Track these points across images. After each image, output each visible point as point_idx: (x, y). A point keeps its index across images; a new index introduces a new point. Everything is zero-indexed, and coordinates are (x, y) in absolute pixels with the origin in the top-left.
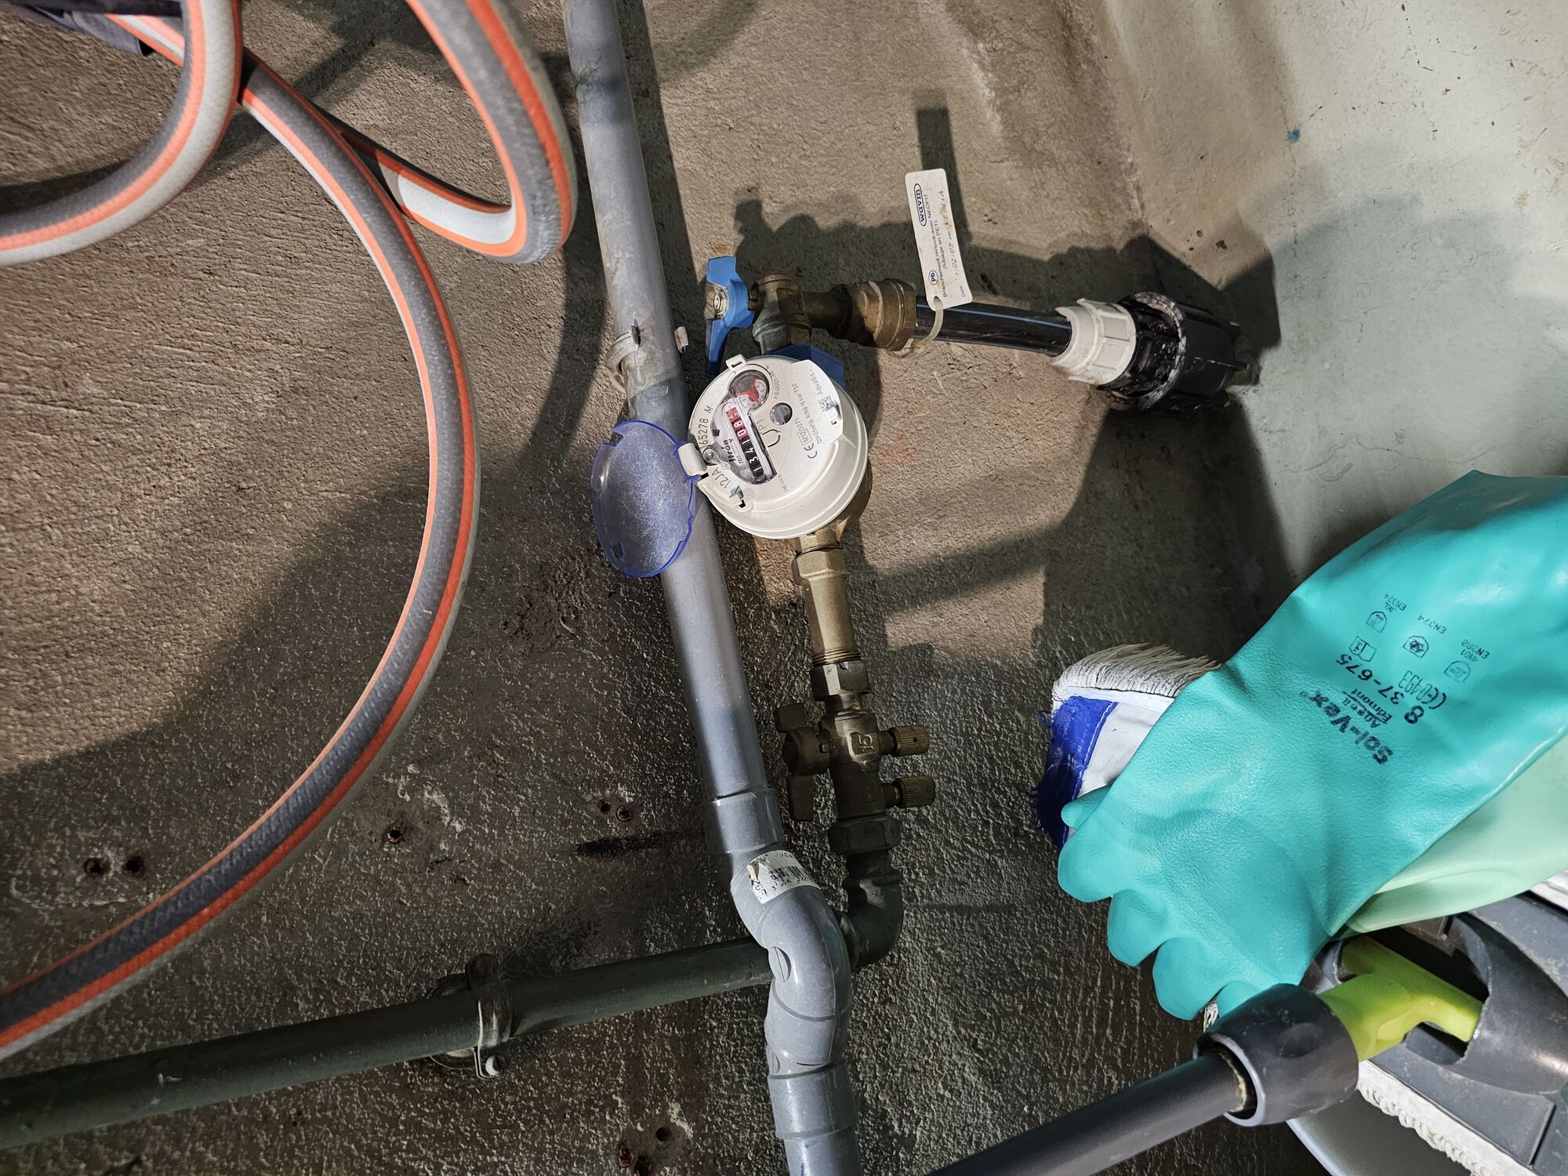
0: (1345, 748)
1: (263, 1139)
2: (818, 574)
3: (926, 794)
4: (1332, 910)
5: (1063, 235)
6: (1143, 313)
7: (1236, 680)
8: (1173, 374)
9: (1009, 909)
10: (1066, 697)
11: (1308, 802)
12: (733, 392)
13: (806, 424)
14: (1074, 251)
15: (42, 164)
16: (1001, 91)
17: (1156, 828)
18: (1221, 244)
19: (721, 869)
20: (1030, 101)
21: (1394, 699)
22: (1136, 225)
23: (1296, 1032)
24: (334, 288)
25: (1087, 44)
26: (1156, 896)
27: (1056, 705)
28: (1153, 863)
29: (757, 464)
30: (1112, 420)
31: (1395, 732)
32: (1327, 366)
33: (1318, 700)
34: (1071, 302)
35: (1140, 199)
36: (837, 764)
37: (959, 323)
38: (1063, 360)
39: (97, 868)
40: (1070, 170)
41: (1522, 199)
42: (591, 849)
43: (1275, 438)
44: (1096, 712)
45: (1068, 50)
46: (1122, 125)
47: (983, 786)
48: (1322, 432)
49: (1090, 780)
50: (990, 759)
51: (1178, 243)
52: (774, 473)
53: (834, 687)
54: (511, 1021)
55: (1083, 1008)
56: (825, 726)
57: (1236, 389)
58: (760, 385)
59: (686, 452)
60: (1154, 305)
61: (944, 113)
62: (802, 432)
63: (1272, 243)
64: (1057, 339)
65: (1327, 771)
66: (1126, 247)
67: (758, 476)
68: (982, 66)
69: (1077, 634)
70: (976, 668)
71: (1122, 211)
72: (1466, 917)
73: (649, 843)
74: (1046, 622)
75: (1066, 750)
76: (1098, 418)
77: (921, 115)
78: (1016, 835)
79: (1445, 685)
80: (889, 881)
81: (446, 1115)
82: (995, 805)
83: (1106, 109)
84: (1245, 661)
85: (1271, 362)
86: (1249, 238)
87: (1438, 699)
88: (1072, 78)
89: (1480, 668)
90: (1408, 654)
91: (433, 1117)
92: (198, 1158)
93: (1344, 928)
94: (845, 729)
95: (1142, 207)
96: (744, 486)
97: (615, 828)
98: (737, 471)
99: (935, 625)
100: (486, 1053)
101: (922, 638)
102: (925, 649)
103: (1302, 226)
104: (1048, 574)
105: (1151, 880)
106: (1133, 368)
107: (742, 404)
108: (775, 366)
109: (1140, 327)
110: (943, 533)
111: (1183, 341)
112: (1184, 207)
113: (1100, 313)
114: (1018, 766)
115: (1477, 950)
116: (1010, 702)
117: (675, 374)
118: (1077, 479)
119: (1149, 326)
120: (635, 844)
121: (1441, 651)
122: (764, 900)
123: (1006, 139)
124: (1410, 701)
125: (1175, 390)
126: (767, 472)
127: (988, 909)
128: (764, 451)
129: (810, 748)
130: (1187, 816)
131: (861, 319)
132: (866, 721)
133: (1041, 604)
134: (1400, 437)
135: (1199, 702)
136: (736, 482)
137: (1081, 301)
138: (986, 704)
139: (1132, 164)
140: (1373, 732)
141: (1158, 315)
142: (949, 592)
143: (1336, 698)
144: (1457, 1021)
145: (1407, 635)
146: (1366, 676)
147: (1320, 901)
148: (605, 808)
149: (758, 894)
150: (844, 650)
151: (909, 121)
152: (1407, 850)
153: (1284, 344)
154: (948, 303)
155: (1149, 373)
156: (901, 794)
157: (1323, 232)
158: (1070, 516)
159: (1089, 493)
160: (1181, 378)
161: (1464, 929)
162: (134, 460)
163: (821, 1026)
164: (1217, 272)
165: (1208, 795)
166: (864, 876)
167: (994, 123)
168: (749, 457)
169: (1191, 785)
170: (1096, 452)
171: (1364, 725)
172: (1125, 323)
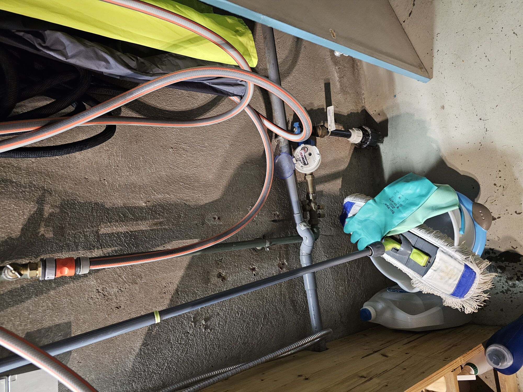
0: (389, 211)
1: (236, 257)
2: (309, 179)
3: (323, 216)
4: (384, 233)
5: (349, 110)
6: (364, 131)
7: (375, 201)
8: (368, 143)
9: (333, 236)
10: (347, 201)
11: (383, 219)
12: (302, 149)
13: (314, 157)
14: (351, 113)
16: (340, 78)
17: (361, 222)
18: (379, 114)
19: (295, 225)
20: (345, 80)
21: (396, 205)
22: (363, 107)
23: (378, 246)
24: (235, 126)
25: (357, 65)
26: (360, 232)
27: (345, 203)
28: (360, 227)
29: (305, 162)
30: (355, 148)
31: (395, 210)
32: (395, 142)
33: (386, 204)
34: (352, 129)
35: (364, 101)
36: (311, 211)
37: (334, 133)
38: (349, 139)
39: (215, 218)
40: (352, 95)
41: (431, 119)
42: (273, 221)
43: (385, 154)
44: (352, 204)
45: (353, 67)
46: (362, 84)
47: (330, 216)
48: (393, 155)
49: (350, 215)
50: (331, 211)
51: (371, 112)
52: (308, 164)
53: (311, 198)
54: (271, 243)
55: (343, 253)
56: (309, 204)
57: (379, 144)
58: (306, 149)
59: (294, 159)
60: (366, 129)
61: (329, 83)
63: (389, 116)
64: (349, 136)
65: (386, 214)
66: (361, 112)
67: (305, 164)
68: (337, 72)
69: (346, 190)
70: (330, 195)
71: (361, 104)
72: (401, 234)
73: (281, 221)
74: (341, 187)
75: (346, 210)
76: (353, 148)
77: (325, 84)
78: (335, 224)
79: (402, 203)
80: (318, 229)
81: (257, 257)
82: (331, 219)
83: (359, 80)
84: (376, 198)
85: (386, 139)
86: (384, 114)
87: (401, 205)
88: (353, 73)
90: (398, 199)
91: (255, 257)
92: (229, 259)
93: (385, 235)
94: (313, 205)
95: (365, 103)
96: (303, 165)
97: (276, 218)
98: (302, 163)
99: (324, 187)
100: (267, 247)
101: (322, 189)
102: (322, 191)
103: (394, 114)
104: (342, 179)
105: (359, 229)
106: (361, 141)
107: (303, 152)
108: (308, 146)
109: (363, 134)
110: (326, 170)
111: (371, 137)
112: (373, 105)
113: (357, 131)
114: (335, 212)
115: (402, 238)
116: (335, 201)
117: (288, 143)
118: (349, 160)
119: (365, 134)
120: (279, 221)
121: (403, 199)
122: (303, 229)
123: (340, 89)
124: (398, 205)
125: (368, 146)
126: (306, 163)
127: (329, 236)
128: (306, 160)
129: (307, 207)
130: (366, 220)
131: (318, 133)
132: (316, 204)
133: (341, 184)
134: (406, 158)
135: (369, 204)
136: (301, 165)
137: (353, 128)
138: (331, 201)
139: (363, 93)
140: (392, 209)
141: (366, 131)
142: (326, 182)
143: (388, 204)
144: (398, 247)
145: (398, 196)
146: (393, 201)
147: (383, 231)
148: (275, 215)
149: (302, 229)
150: (313, 192)
151: (323, 85)
152: (395, 225)
153: (388, 137)
154: (332, 130)
155: (364, 142)
156: (320, 215)
157: (398, 116)
158: (347, 167)
159: (350, 163)
160: (369, 143)
161: (400, 235)
162: (213, 156)
163: (311, 248)
164: (378, 119)
165: (369, 217)
166: (314, 228)
167: (338, 84)
168: (303, 160)
169: (367, 216)
170: (352, 155)
171: (391, 208)
172: (361, 133)
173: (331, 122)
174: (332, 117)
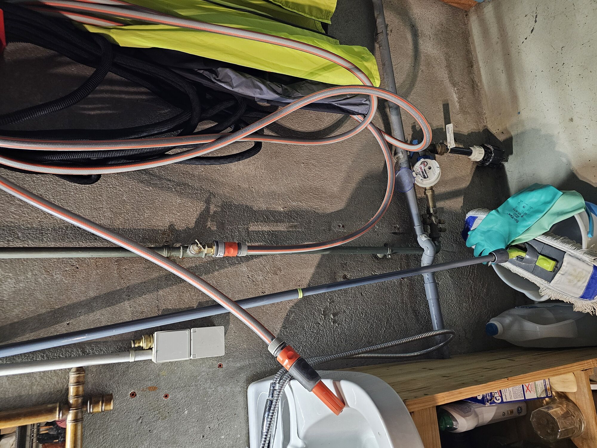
0: (513, 221)
1: (359, 263)
2: (429, 193)
3: (444, 230)
4: (508, 242)
5: (470, 129)
6: (486, 148)
7: (498, 211)
8: (491, 160)
9: (455, 253)
10: (469, 216)
11: (507, 228)
12: (421, 164)
13: (434, 170)
14: (472, 132)
15: (323, 126)
16: (459, 98)
17: (484, 233)
18: (503, 133)
19: (415, 237)
20: (465, 100)
21: (520, 214)
22: (485, 126)
24: (357, 144)
25: (477, 86)
26: (483, 243)
27: (467, 218)
28: (483, 238)
29: (424, 175)
30: (477, 167)
31: (519, 219)
32: (521, 159)
33: (509, 214)
34: (472, 146)
35: (486, 120)
36: (432, 224)
37: (453, 151)
38: (470, 157)
39: (340, 226)
40: (472, 115)
41: (559, 133)
42: (394, 233)
43: (510, 173)
44: (474, 218)
45: (473, 87)
46: (483, 104)
47: (451, 232)
48: (519, 172)
49: (472, 229)
50: (453, 228)
51: (493, 131)
52: (428, 177)
53: (432, 211)
54: (392, 251)
55: (467, 270)
56: (429, 218)
57: (503, 163)
58: (426, 163)
59: (414, 174)
60: (488, 146)
61: (448, 104)
62: (433, 171)
63: (513, 134)
64: (470, 153)
65: (510, 224)
66: (483, 131)
67: (425, 178)
68: (456, 93)
69: (469, 208)
70: (451, 212)
71: (482, 124)
72: (526, 242)
73: (401, 234)
74: (463, 205)
75: (468, 225)
76: (475, 167)
77: (444, 105)
78: (457, 241)
79: (527, 212)
80: (439, 242)
81: (379, 265)
82: (453, 236)
83: (480, 100)
84: (499, 209)
85: (511, 158)
86: (508, 132)
87: (526, 214)
88: (473, 93)
89: (531, 210)
90: (522, 208)
91: (377, 265)
92: (353, 264)
93: (510, 244)
94: (433, 219)
95: (487, 122)
96: (423, 179)
97: (397, 231)
98: (421, 176)
99: (444, 204)
100: (389, 255)
101: (442, 206)
102: (442, 208)
103: (519, 131)
104: (464, 197)
105: (482, 240)
106: (483, 159)
107: (422, 166)
108: (428, 160)
109: (485, 151)
110: (446, 188)
111: (493, 154)
112: (495, 124)
113: (478, 149)
114: (457, 230)
115: (527, 246)
116: (456, 219)
117: (407, 160)
118: (470, 179)
119: (487, 152)
120: (399, 234)
121: (527, 208)
122: (424, 240)
123: (460, 109)
124: (522, 214)
125: (491, 163)
126: (426, 177)
127: (452, 252)
128: (426, 174)
129: (428, 220)
130: (489, 231)
131: (437, 150)
132: (436, 217)
133: (463, 202)
134: (534, 175)
135: (492, 214)
136: (421, 178)
137: (474, 146)
138: (452, 218)
139: (485, 113)
140: (517, 219)
141: (489, 148)
142: (447, 199)
143: (512, 214)
144: (523, 254)
145: (522, 206)
146: (517, 211)
147: (507, 240)
148: (395, 228)
149: (423, 240)
150: (433, 206)
151: (442, 106)
152: (519, 234)
153: (513, 154)
154: (451, 147)
155: (486, 160)
156: (441, 230)
157: (523, 133)
158: (468, 186)
159: (472, 182)
160: (492, 161)
161: (526, 244)
162: (337, 171)
163: (432, 258)
164: (501, 138)
165: (492, 228)
166: (435, 241)
167: (457, 105)
168: (423, 174)
169: (490, 226)
170: (474, 174)
171: (515, 218)
172: (482, 151)
173: (451, 140)
174: (451, 134)
